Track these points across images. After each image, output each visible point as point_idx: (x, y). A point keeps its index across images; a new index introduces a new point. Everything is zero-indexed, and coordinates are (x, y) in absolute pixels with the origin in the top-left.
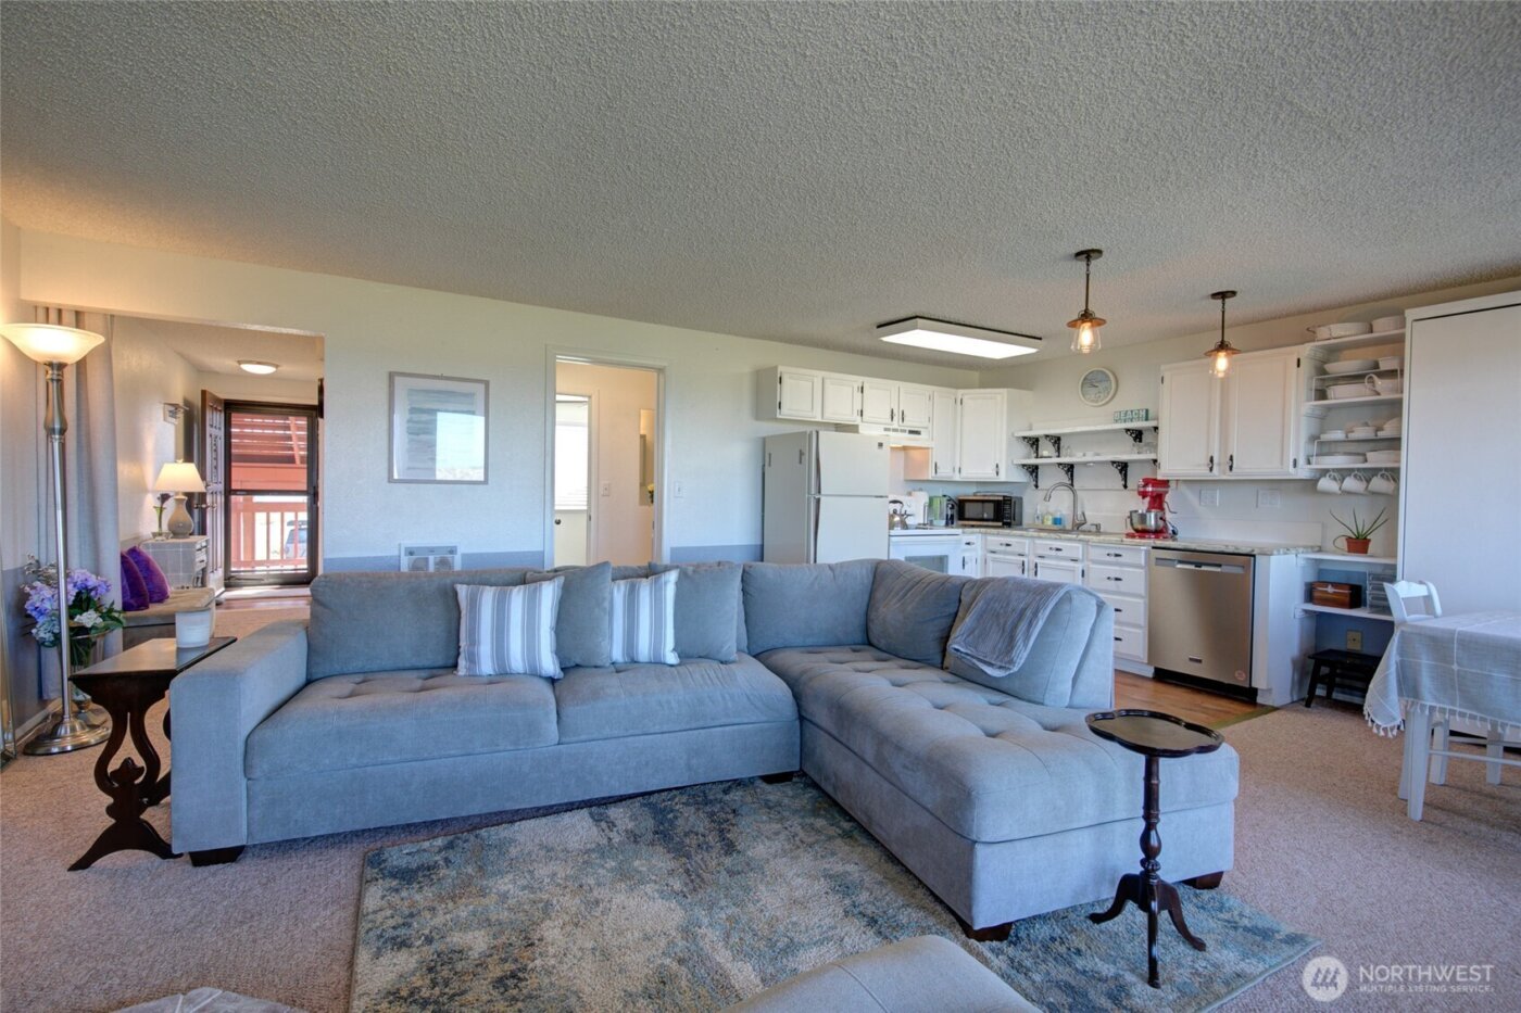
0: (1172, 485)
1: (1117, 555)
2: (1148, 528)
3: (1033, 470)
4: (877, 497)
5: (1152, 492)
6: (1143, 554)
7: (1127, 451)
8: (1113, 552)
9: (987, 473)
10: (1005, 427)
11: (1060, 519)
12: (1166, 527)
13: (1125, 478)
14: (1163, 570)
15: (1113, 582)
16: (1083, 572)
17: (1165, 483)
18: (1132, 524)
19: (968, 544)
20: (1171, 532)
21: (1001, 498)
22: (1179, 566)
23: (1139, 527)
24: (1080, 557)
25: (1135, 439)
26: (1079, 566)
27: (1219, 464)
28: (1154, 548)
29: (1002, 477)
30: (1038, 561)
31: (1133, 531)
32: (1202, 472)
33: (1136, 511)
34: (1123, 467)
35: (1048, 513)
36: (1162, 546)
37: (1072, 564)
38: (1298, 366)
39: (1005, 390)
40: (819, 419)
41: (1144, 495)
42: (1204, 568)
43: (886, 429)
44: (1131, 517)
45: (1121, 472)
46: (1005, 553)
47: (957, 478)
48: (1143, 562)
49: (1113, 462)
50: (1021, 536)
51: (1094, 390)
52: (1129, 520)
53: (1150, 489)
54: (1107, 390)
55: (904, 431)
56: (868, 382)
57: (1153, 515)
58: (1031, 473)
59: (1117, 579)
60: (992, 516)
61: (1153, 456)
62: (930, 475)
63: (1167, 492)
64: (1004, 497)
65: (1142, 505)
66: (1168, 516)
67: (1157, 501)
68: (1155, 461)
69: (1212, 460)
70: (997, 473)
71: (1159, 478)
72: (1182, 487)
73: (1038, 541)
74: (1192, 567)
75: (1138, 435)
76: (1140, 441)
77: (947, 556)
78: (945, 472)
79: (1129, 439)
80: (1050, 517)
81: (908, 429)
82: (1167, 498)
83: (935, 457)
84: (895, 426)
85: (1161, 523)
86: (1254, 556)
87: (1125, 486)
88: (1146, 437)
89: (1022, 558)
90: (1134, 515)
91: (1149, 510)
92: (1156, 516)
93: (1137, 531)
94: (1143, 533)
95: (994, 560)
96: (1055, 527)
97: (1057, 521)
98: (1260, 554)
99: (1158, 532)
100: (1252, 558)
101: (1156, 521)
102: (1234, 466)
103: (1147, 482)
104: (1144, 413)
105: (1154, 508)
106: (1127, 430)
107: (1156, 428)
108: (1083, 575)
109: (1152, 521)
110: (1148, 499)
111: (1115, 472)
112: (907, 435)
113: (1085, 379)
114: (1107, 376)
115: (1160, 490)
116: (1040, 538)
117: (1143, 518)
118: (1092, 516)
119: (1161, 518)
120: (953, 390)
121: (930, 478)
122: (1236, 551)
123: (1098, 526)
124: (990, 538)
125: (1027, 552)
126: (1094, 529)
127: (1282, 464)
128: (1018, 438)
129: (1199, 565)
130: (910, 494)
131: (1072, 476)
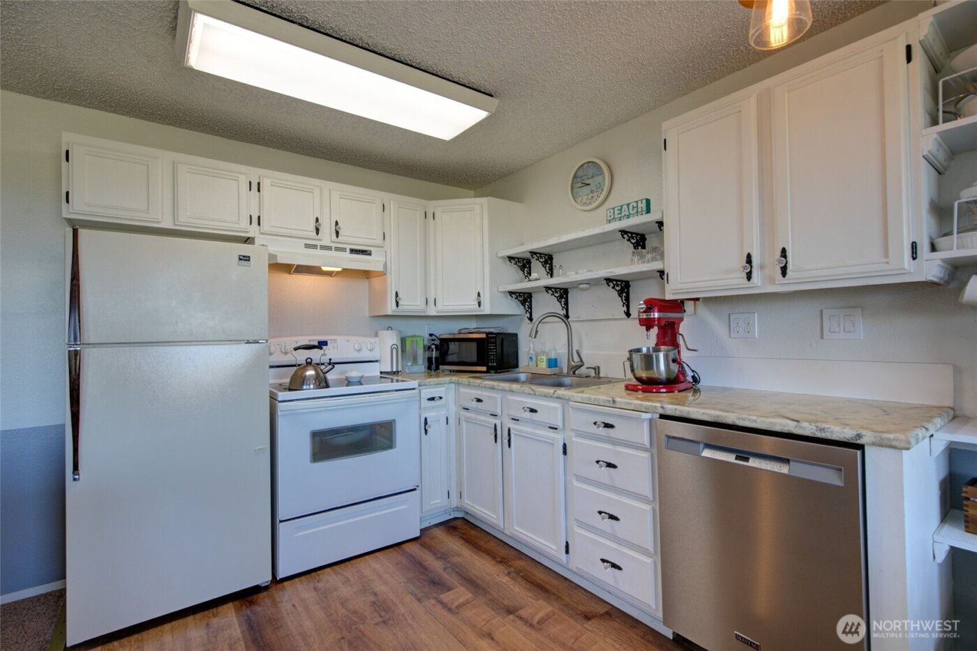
0: (689, 307)
1: (608, 426)
2: (656, 376)
3: (525, 298)
4: (248, 342)
5: (659, 319)
6: (646, 426)
7: (626, 264)
8: (600, 419)
9: (467, 304)
10: (486, 245)
11: (556, 360)
12: (682, 371)
13: (627, 302)
14: (680, 461)
15: (605, 469)
16: (565, 446)
17: (678, 305)
18: (633, 371)
19: (433, 399)
20: (690, 379)
21: (484, 336)
22: (707, 453)
23: (644, 375)
24: (559, 424)
25: (636, 246)
26: (559, 438)
27: (762, 267)
28: (663, 417)
29: (486, 309)
30: (512, 425)
31: (634, 382)
32: (734, 282)
33: (639, 350)
34: (623, 287)
35: (543, 353)
36: (677, 414)
37: (551, 434)
38: (909, 59)
39: (486, 199)
40: (167, 224)
41: (648, 324)
42: (753, 463)
43: (307, 246)
44: (630, 359)
45: (620, 295)
46: (478, 411)
47: (432, 311)
48: (646, 442)
49: (608, 280)
50: (492, 388)
51: (586, 190)
52: (628, 364)
53: (656, 315)
54: (600, 187)
55: (344, 250)
56: (269, 178)
57: (661, 355)
58: (523, 303)
59: (610, 465)
60: (474, 358)
61: (657, 265)
62: (390, 308)
63: (682, 319)
64: (487, 334)
65: (647, 340)
66: (685, 356)
67: (669, 335)
68: (662, 273)
69: (749, 259)
70: (479, 304)
71: (668, 297)
72: (703, 311)
73: (511, 397)
74: (730, 458)
75: (638, 240)
76: (644, 247)
77: (394, 420)
78: (412, 304)
79: (628, 247)
80: (545, 358)
81: (348, 247)
82: (683, 328)
83: (392, 284)
84: (326, 242)
85: (675, 367)
86: (861, 447)
87: (628, 314)
88: (650, 242)
89: (493, 420)
90: (636, 357)
91: (656, 350)
92: (666, 357)
93: (639, 379)
94: (649, 385)
95: (468, 420)
96: (549, 371)
97: (553, 363)
98: (873, 444)
99: (673, 383)
100: (859, 453)
101: (667, 365)
102: (790, 267)
103: (651, 305)
104: (643, 205)
105: (664, 344)
106: (623, 232)
107: (660, 224)
108: (565, 452)
109: (662, 368)
110: (655, 331)
111: (612, 294)
112: (347, 254)
113: (575, 177)
114: (599, 167)
115: (672, 315)
116: (511, 391)
117: (648, 361)
118: (590, 357)
119: (674, 361)
120: (423, 202)
121: (390, 313)
122: (819, 435)
123: (597, 369)
124: (462, 390)
125: (498, 412)
126: (592, 373)
127: (886, 255)
128: (503, 258)
129: (743, 456)
130: (376, 335)
131: (567, 303)
